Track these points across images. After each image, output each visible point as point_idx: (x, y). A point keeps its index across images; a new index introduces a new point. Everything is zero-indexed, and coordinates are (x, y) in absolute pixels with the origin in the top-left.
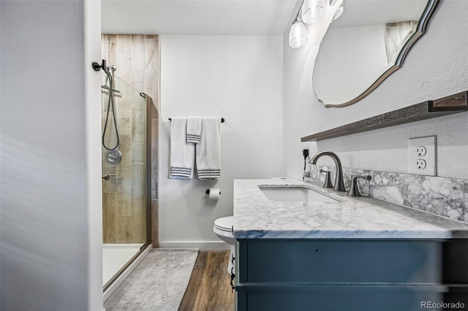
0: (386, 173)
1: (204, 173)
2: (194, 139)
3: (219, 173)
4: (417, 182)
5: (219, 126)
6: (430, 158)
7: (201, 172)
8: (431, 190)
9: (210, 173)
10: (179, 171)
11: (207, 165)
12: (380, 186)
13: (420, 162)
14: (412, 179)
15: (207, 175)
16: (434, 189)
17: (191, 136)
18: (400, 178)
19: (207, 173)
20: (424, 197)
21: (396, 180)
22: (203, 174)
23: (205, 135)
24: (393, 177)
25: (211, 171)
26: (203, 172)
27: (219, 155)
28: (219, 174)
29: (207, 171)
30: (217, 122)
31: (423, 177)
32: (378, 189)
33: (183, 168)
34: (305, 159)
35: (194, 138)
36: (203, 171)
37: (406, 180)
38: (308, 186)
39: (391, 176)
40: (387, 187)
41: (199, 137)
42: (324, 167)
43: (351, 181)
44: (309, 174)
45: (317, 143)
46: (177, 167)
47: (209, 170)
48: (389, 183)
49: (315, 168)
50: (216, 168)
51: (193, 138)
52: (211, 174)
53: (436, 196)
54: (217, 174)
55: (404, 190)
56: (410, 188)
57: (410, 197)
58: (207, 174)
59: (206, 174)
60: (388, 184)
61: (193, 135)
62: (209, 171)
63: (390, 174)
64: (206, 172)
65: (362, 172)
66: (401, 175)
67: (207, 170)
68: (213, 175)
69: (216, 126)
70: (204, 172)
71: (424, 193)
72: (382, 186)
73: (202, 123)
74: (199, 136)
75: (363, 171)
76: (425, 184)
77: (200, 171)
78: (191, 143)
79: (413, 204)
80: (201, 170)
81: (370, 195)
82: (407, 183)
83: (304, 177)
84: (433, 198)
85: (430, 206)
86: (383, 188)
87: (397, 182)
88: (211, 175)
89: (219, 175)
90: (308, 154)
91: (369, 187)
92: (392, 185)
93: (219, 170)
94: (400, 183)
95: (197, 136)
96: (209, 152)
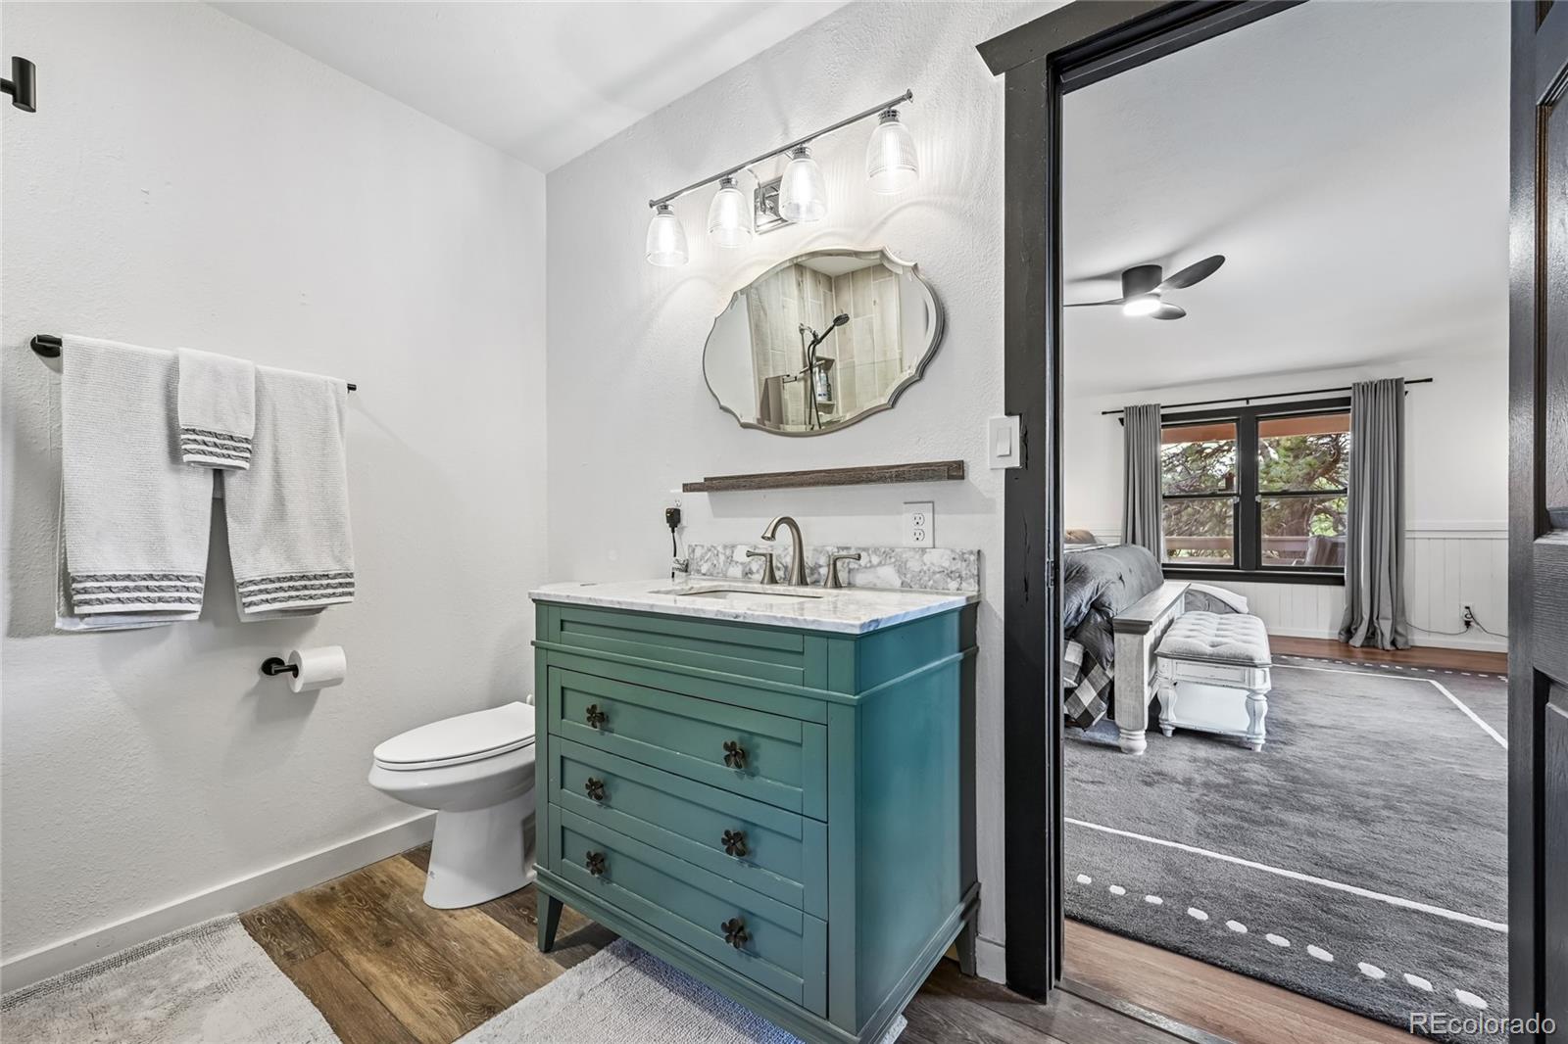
0: (876, 550)
1: (277, 590)
2: (225, 452)
3: (351, 584)
4: (917, 557)
5: (340, 412)
6: (927, 527)
7: (262, 587)
8: (933, 564)
9: (305, 587)
10: (138, 589)
11: (289, 558)
12: (866, 567)
13: (918, 533)
14: (912, 553)
15: (291, 598)
16: (935, 562)
17: (207, 439)
18: (897, 554)
19: (291, 588)
20: (925, 572)
21: (890, 558)
22: (269, 596)
23: (275, 438)
24: (887, 554)
25: (310, 580)
26: (270, 586)
27: (345, 518)
28: (351, 590)
29: (291, 584)
30: (331, 394)
31: (923, 550)
32: (864, 572)
33: (165, 577)
34: (673, 531)
35: (223, 447)
36: (272, 581)
37: (904, 556)
38: (730, 586)
39: (884, 552)
40: (878, 568)
41: (250, 447)
42: (739, 546)
43: (793, 569)
44: (687, 566)
45: (709, 496)
46: (117, 574)
47: (303, 578)
48: (881, 562)
49: (710, 550)
50: (335, 569)
51: (216, 445)
52: (313, 592)
53: (937, 570)
54: (340, 590)
55: (901, 569)
56: (909, 564)
57: (908, 576)
58: (294, 593)
59: (286, 594)
60: (880, 564)
61: (216, 435)
62: (303, 583)
63: (883, 550)
64: (285, 585)
65: (836, 550)
66: (897, 550)
67: (291, 579)
68: (323, 596)
69: (326, 409)
70: (277, 585)
71: (925, 568)
72: (870, 567)
73: (259, 391)
74: (247, 440)
75: (838, 548)
76: (927, 558)
77: (255, 584)
78: (201, 469)
79: (912, 584)
80: (259, 578)
81: (849, 584)
82: (904, 560)
83: (673, 573)
84: (934, 573)
85: (931, 582)
86: (872, 569)
87: (893, 560)
88: (311, 598)
89: (351, 594)
90: (679, 521)
91: (849, 572)
92: (884, 565)
93: (348, 576)
94: (896, 560)
95: (240, 441)
96: (299, 505)
